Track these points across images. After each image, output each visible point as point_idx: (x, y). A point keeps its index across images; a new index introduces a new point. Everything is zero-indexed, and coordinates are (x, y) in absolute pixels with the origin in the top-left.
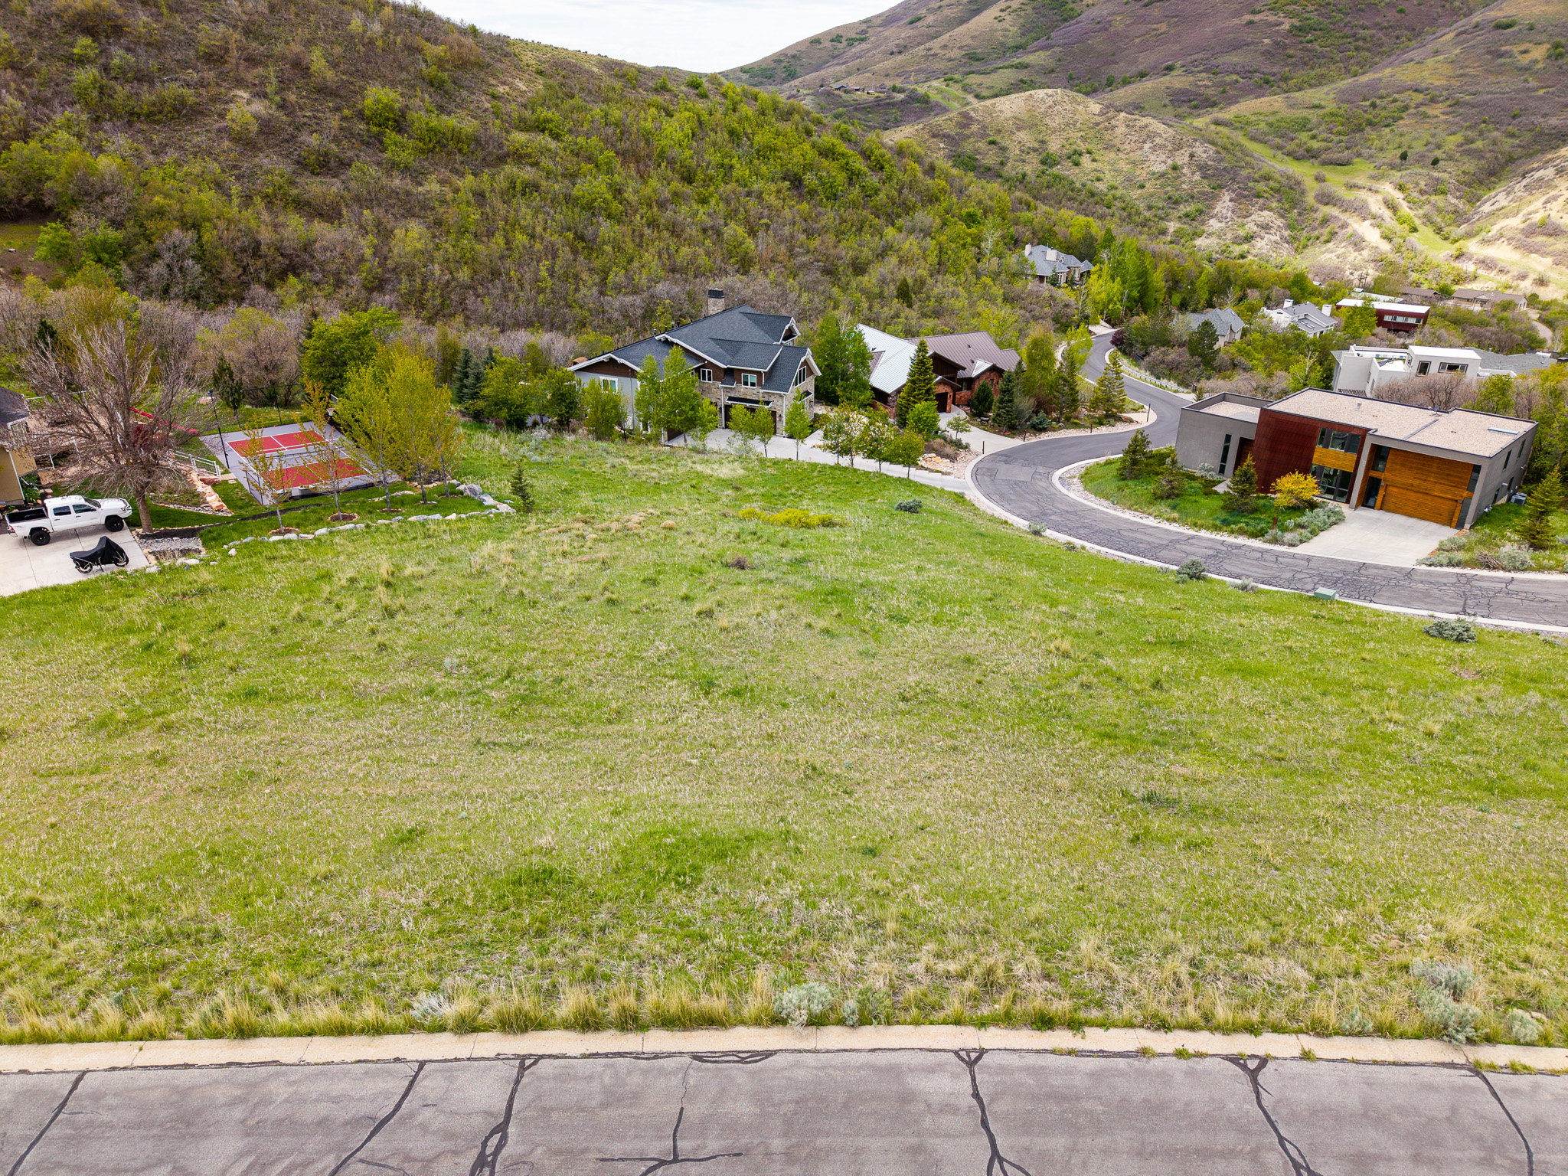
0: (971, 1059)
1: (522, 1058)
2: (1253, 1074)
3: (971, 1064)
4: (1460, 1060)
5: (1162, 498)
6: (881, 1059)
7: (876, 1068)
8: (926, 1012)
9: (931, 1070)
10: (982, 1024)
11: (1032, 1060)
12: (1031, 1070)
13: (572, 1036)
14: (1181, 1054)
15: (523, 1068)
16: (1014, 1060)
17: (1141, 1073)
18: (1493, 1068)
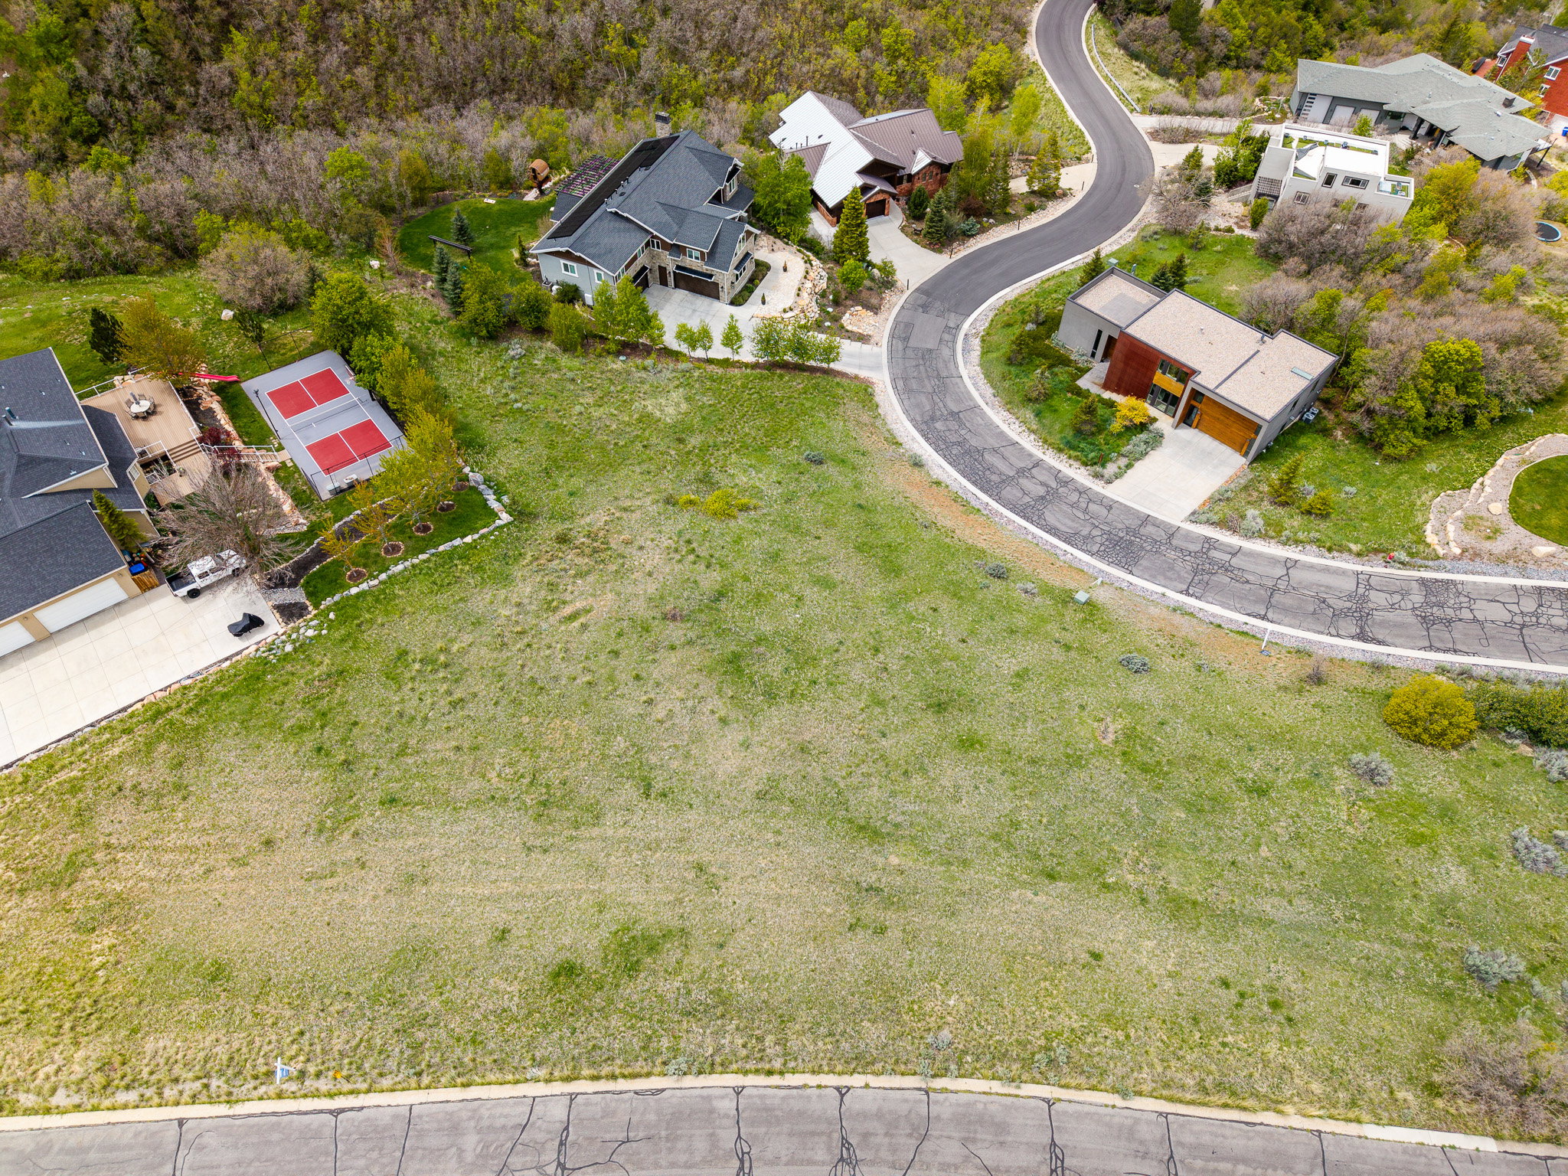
0: (738, 1091)
1: (571, 1094)
2: (842, 1096)
3: (738, 1094)
4: (924, 1086)
5: (1030, 400)
6: (705, 1092)
7: (702, 1097)
8: (725, 1067)
9: (723, 1097)
10: (746, 1073)
11: (762, 1091)
12: (762, 1097)
13: (589, 1082)
14: (819, 1087)
15: (572, 1100)
16: (755, 1091)
17: (801, 1097)
18: (935, 1091)
